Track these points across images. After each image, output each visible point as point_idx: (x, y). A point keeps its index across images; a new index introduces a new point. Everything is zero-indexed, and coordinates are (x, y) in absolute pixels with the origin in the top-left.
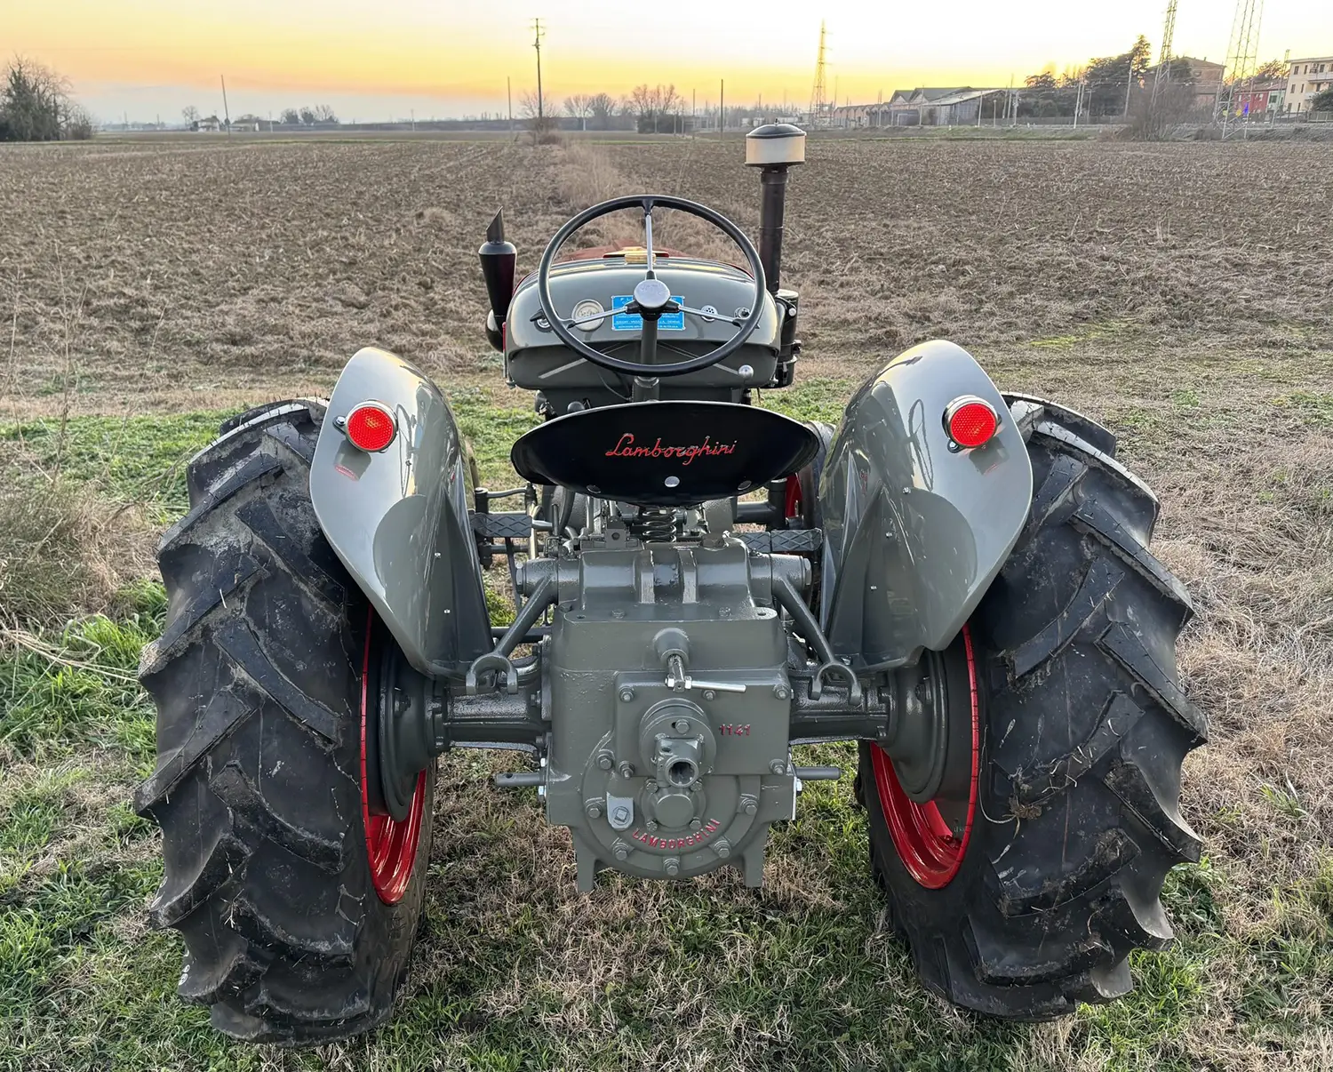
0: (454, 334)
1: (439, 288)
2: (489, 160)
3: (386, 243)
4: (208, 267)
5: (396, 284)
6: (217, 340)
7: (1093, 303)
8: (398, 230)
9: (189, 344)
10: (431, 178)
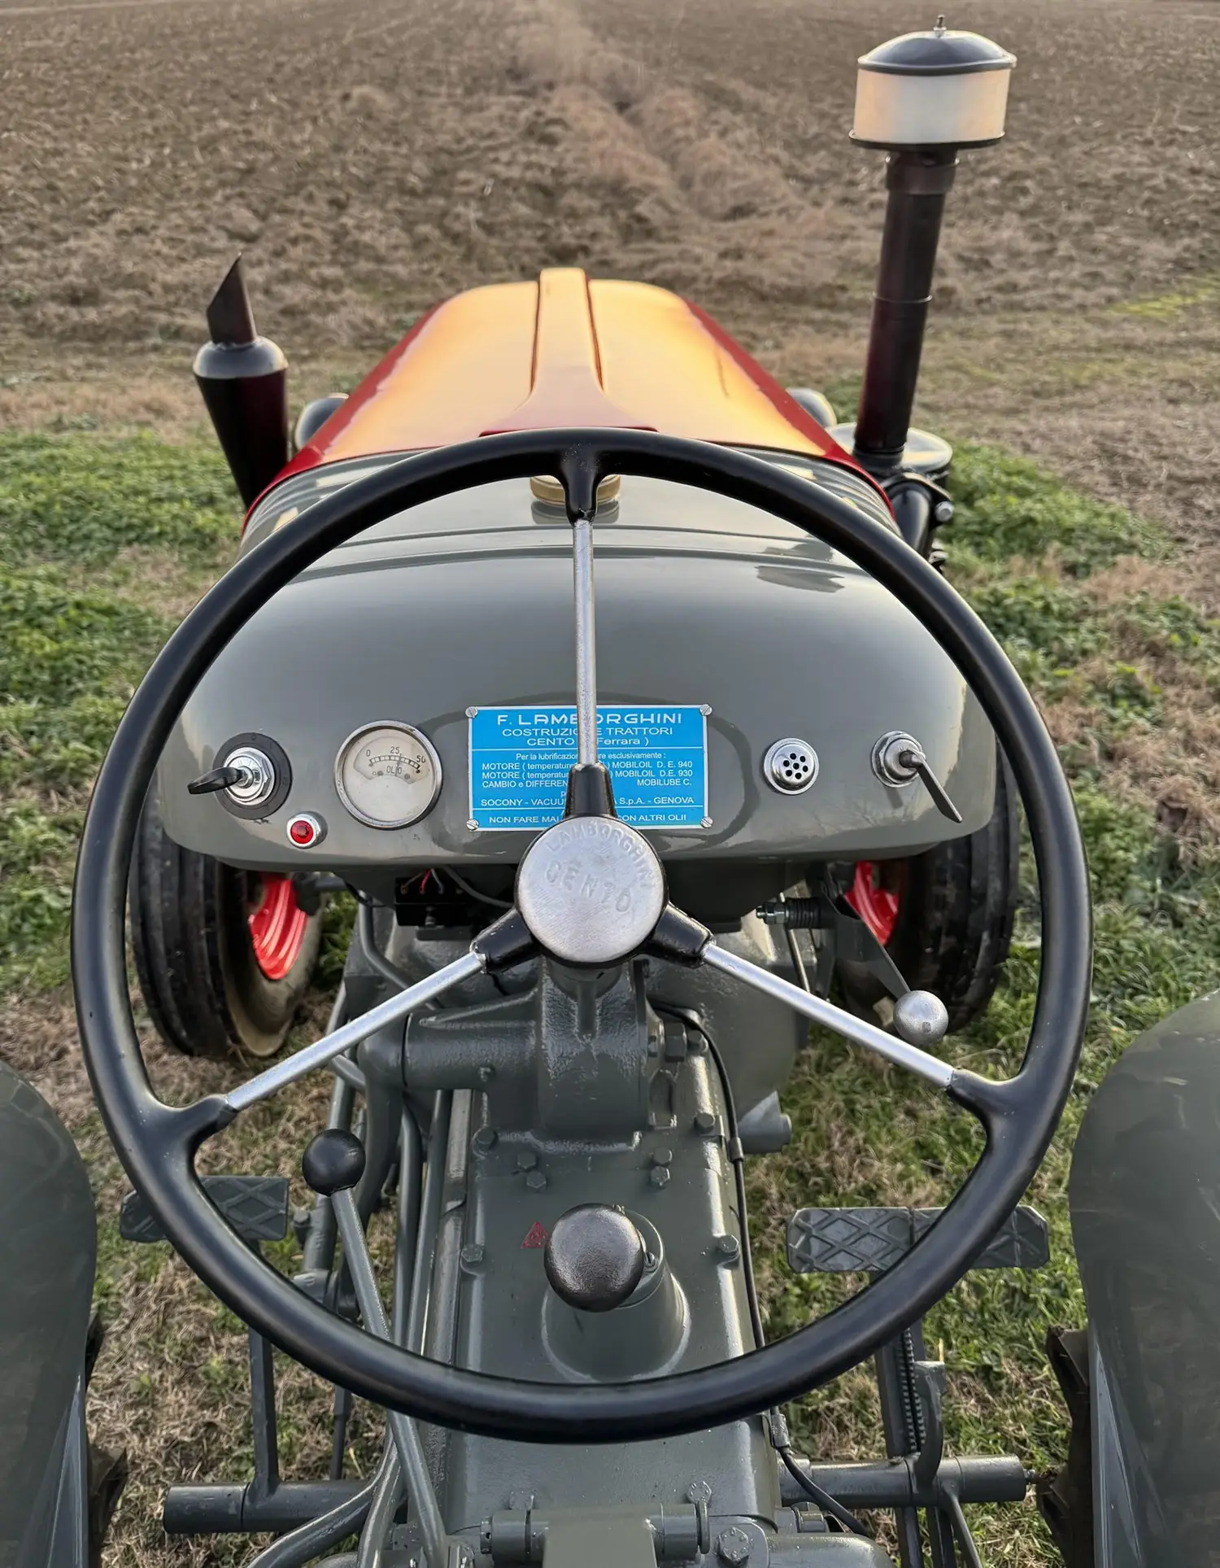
0: (365, 282)
1: (354, 209)
2: (440, 19)
3: (297, 139)
4: (69, 177)
5: (299, 203)
6: (54, 298)
7: (1195, 243)
8: (314, 120)
9: (16, 303)
10: (366, 44)
